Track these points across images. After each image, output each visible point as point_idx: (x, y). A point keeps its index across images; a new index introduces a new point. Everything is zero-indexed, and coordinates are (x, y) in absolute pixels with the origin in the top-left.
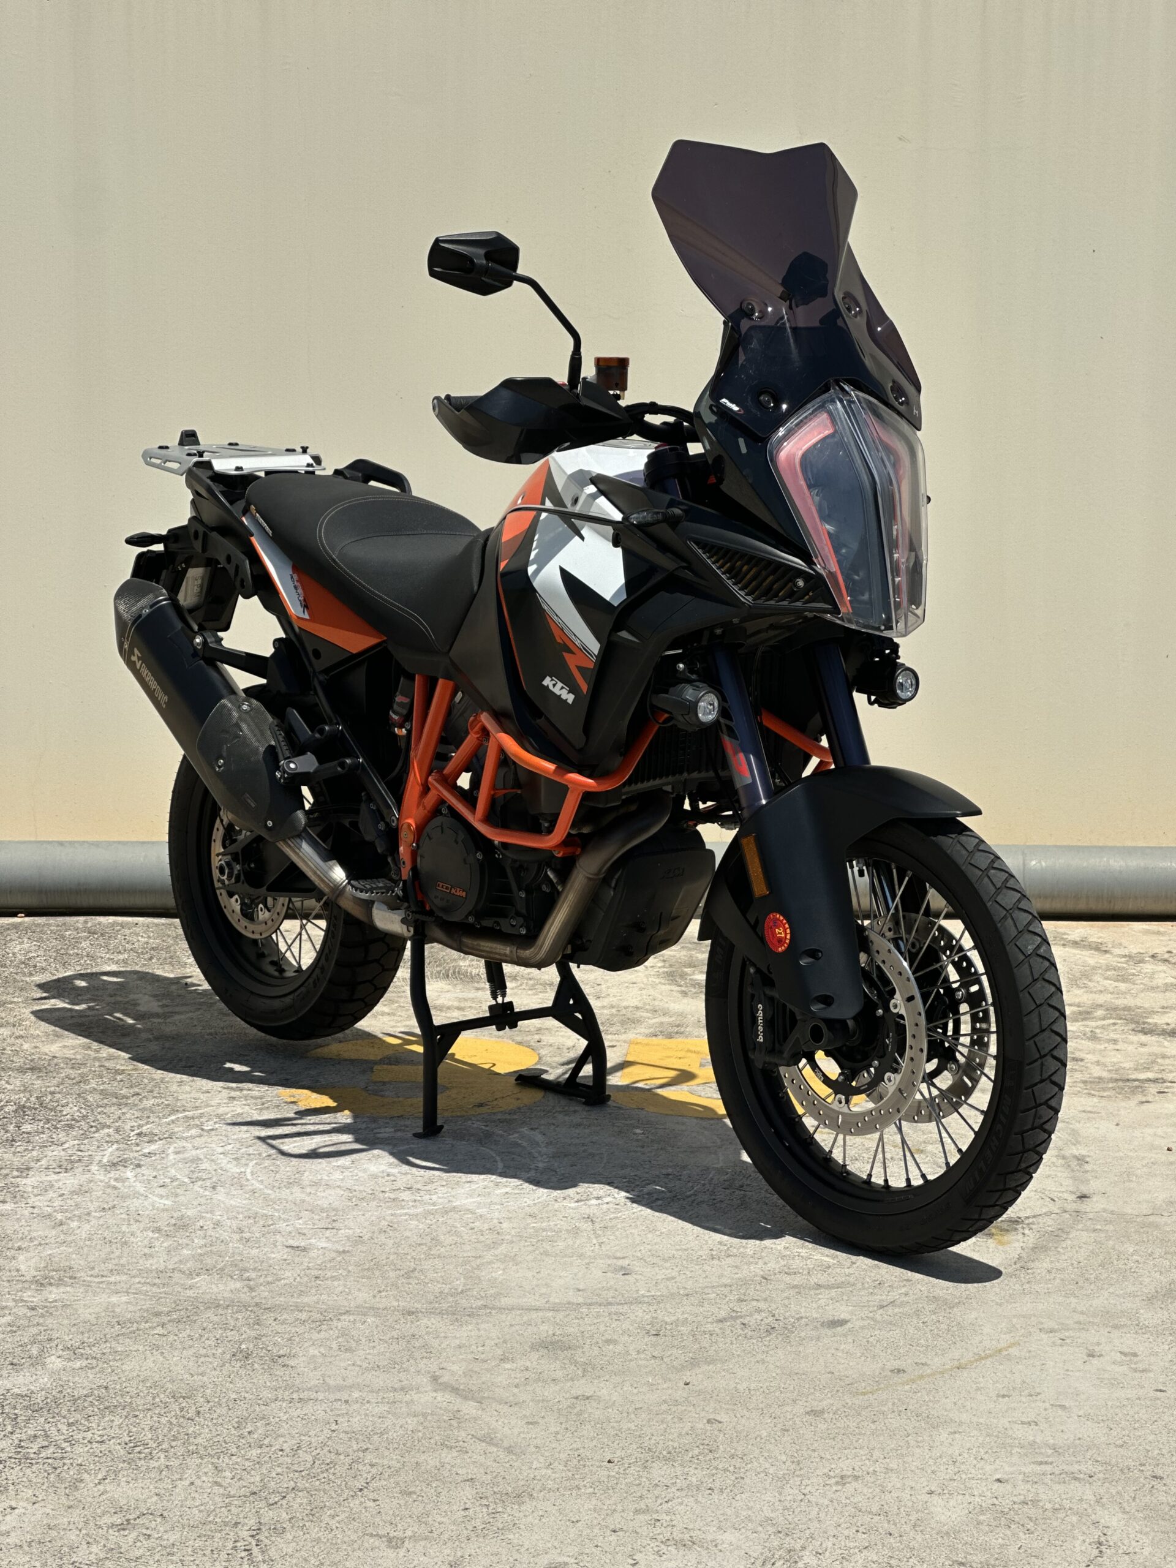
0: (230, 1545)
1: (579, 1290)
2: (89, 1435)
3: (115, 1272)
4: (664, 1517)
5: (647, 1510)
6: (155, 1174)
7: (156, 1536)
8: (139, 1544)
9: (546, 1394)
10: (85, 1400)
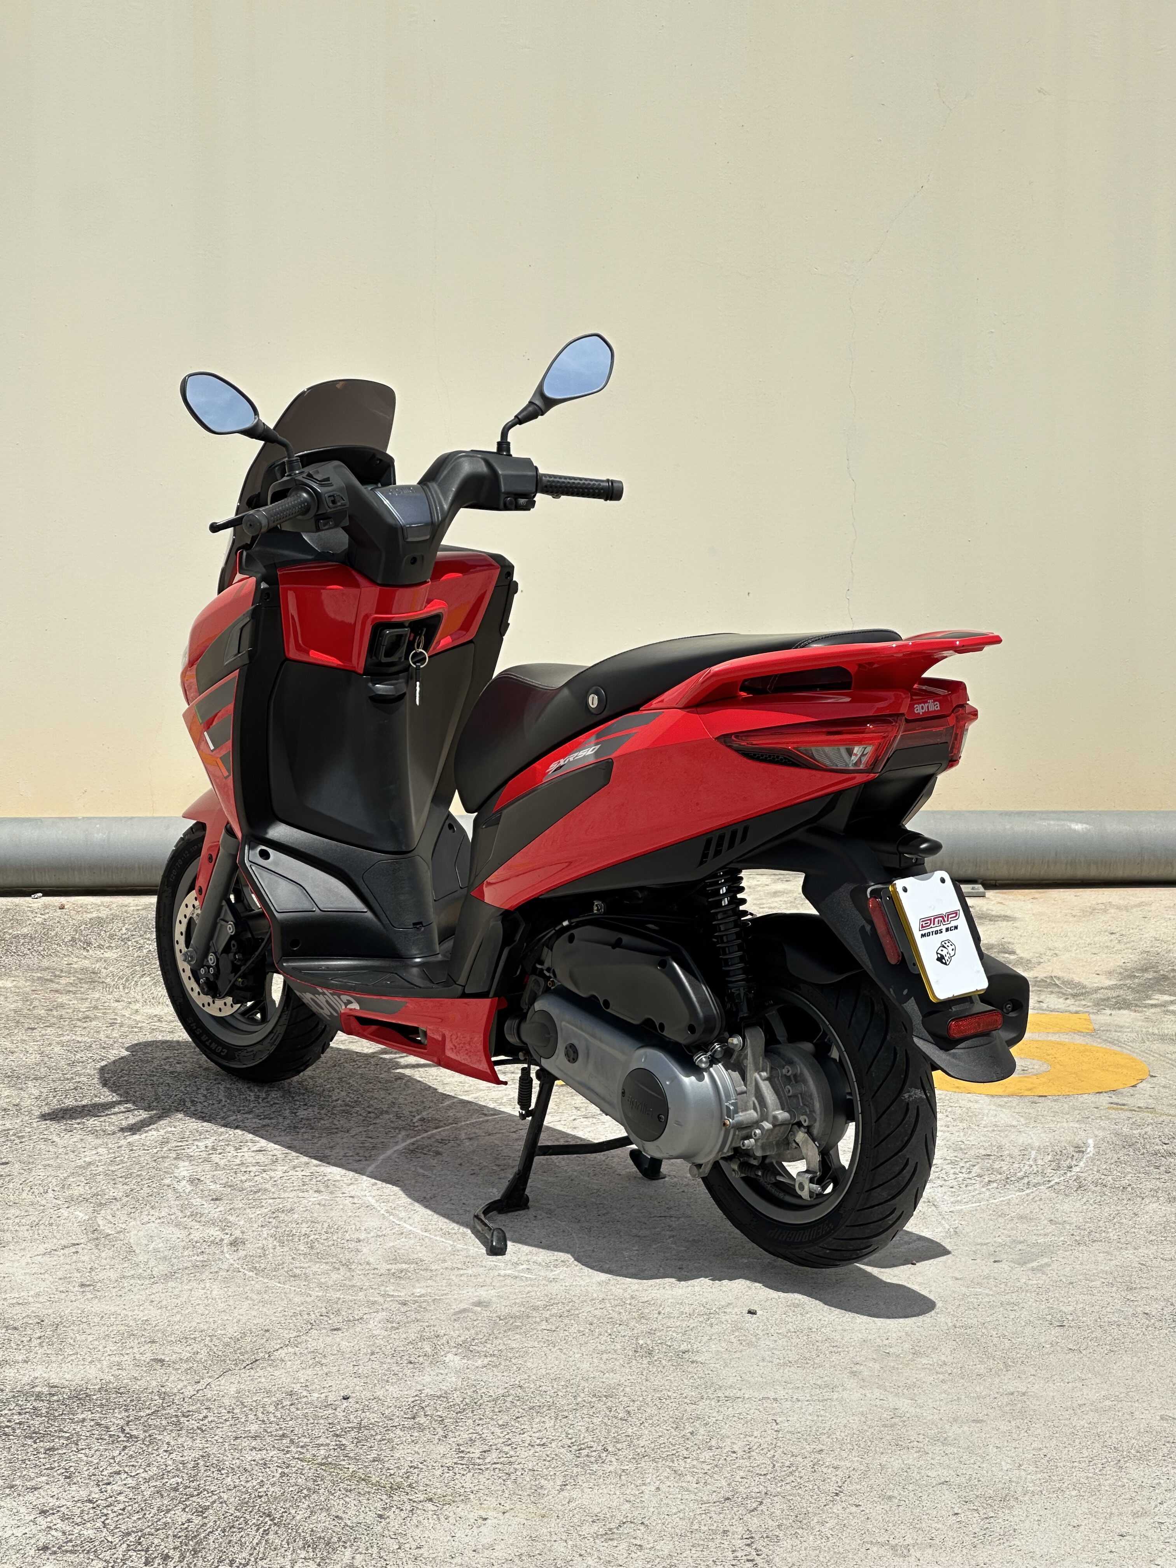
0: (731, 1556)
1: (957, 1279)
2: (526, 1438)
4: (1164, 1519)
5: (1145, 1513)
6: (459, 1161)
7: (649, 1546)
8: (633, 1555)
9: (978, 1390)
10: (505, 1401)
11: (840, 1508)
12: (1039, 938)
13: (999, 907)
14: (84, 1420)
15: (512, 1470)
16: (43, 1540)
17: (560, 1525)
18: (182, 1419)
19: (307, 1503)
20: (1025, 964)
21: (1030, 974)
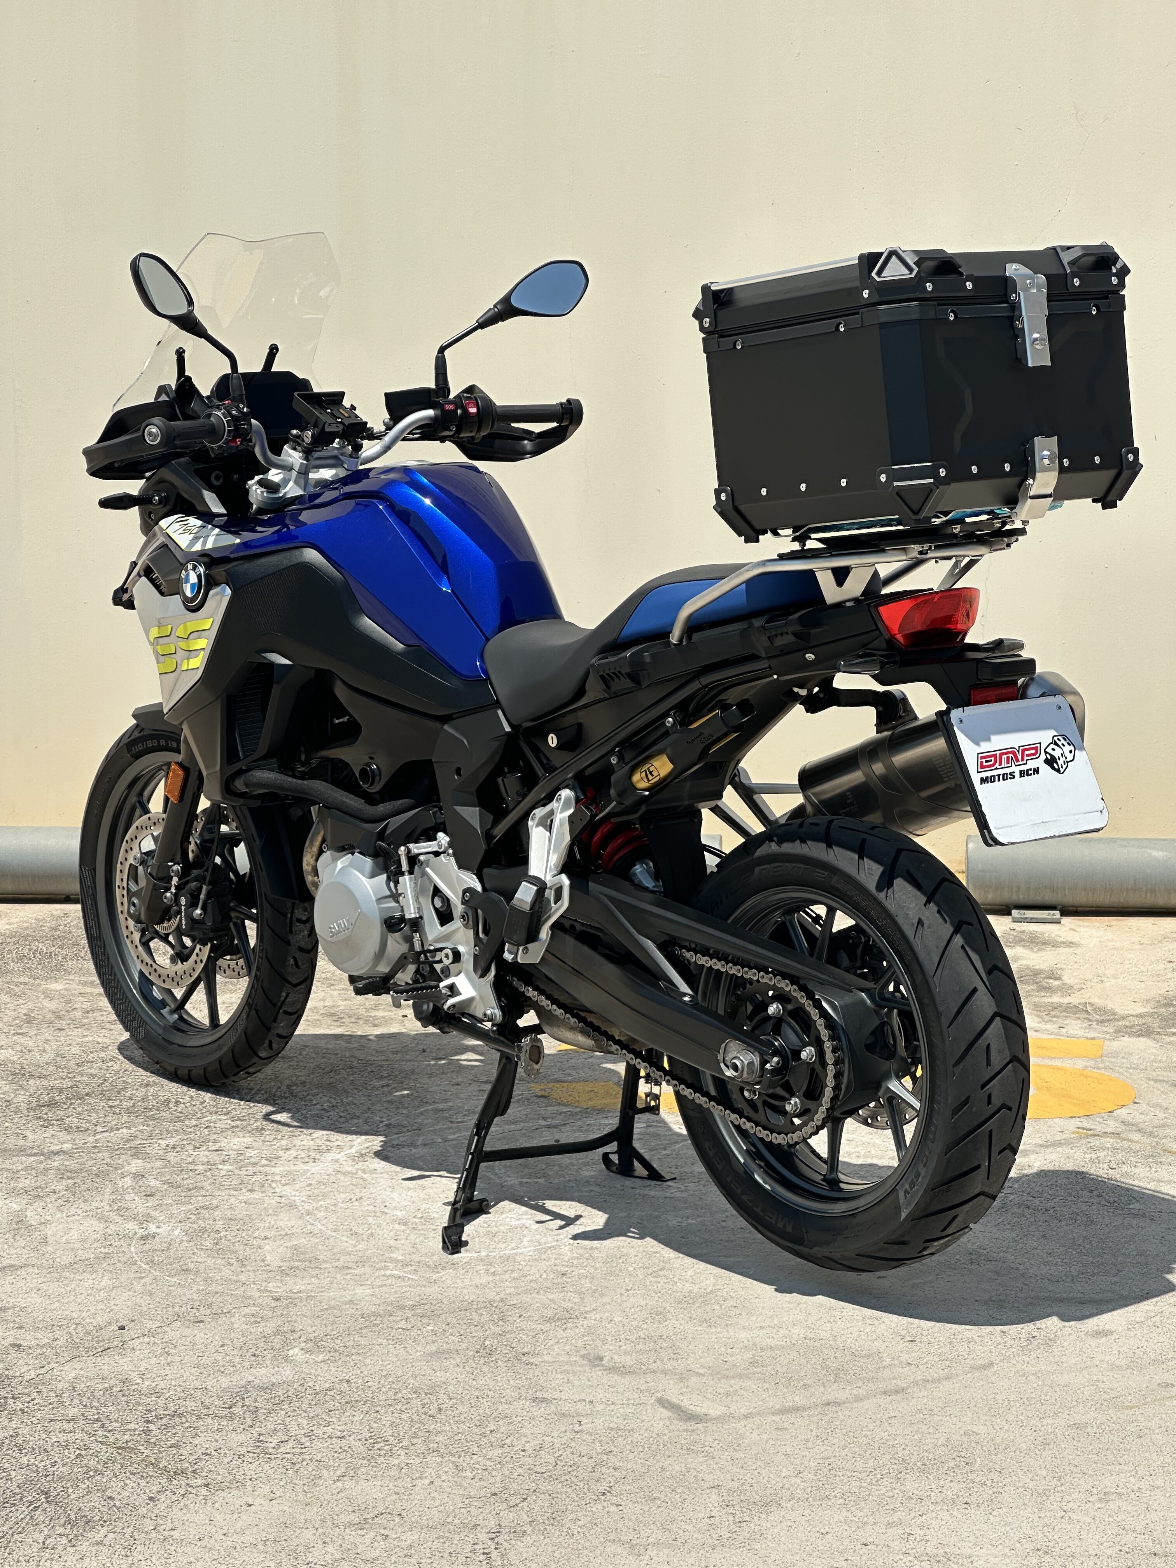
0: (469, 1548)
2: (329, 1430)
3: (360, 1265)
5: (900, 1524)
7: (394, 1536)
8: (376, 1544)
10: (326, 1394)
11: (600, 1506)
12: (1092, 965)
13: (1071, 933)
15: (299, 1460)
17: (320, 1513)
18: (10, 1401)
19: (88, 1483)
20: (1067, 990)
21: (1066, 1000)
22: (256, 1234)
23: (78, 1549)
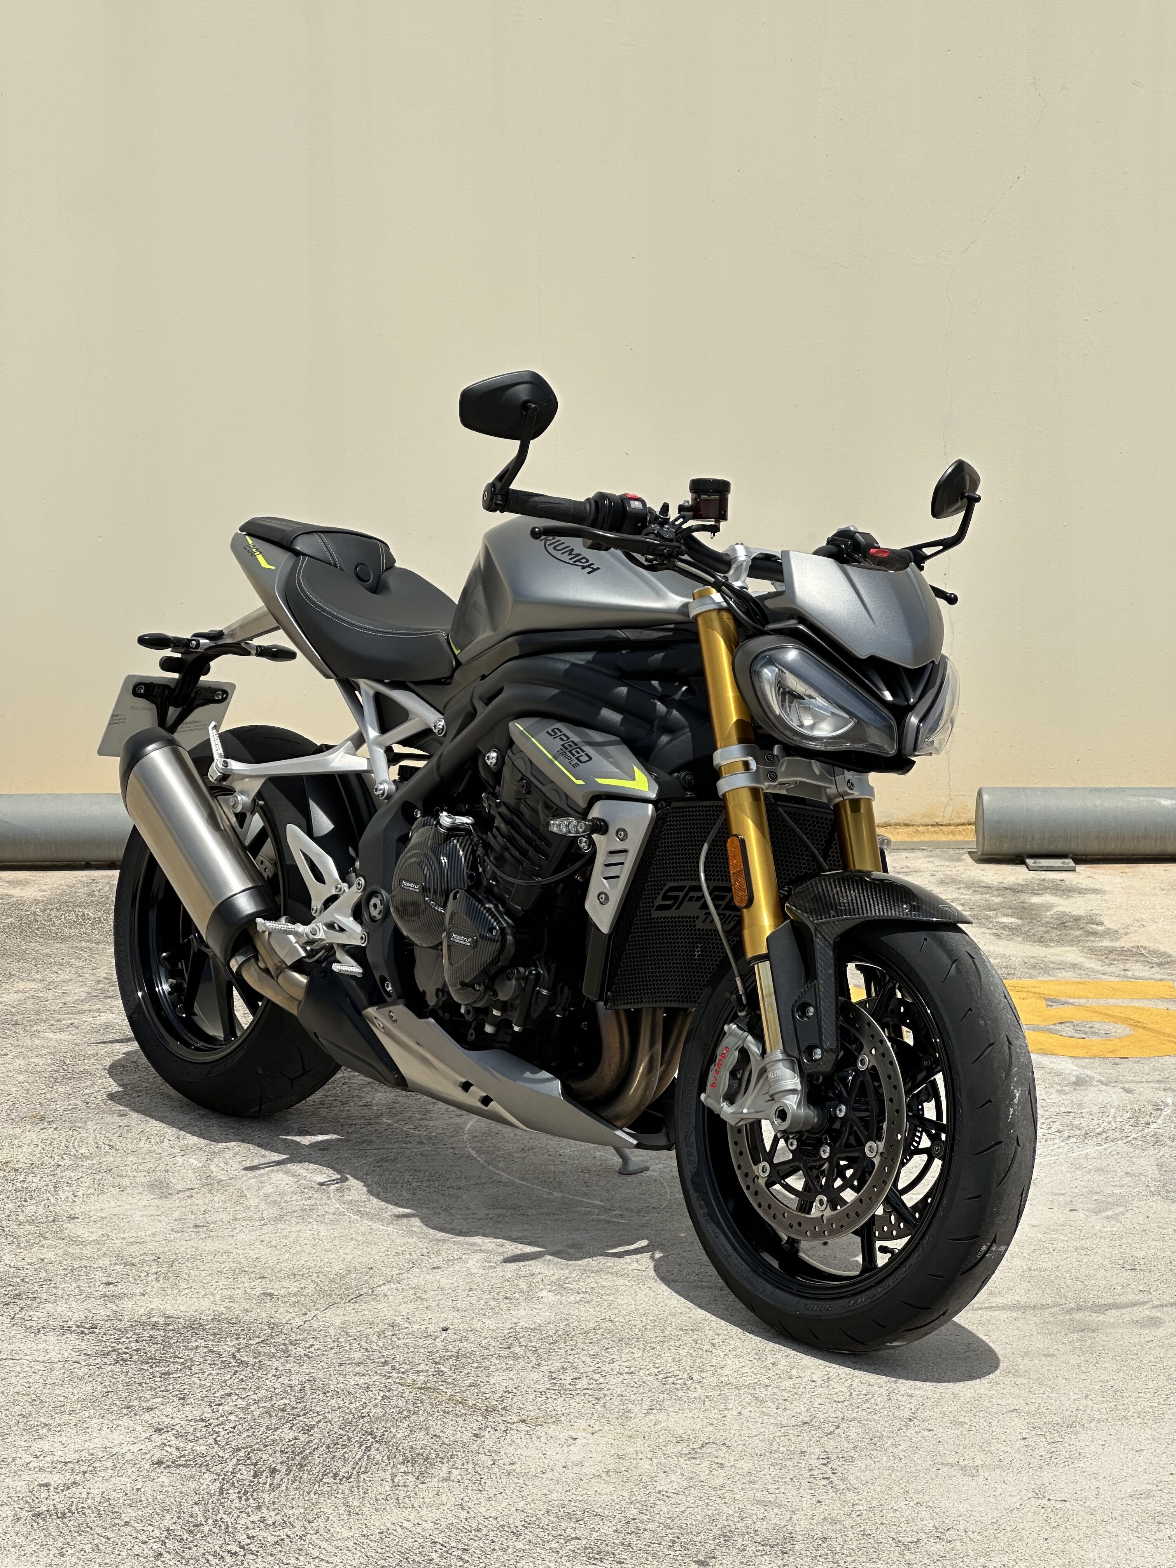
0: (806, 1473)
7: (729, 1465)
8: (714, 1472)
10: (596, 1334)
11: (913, 1432)
12: (1126, 910)
13: (1091, 880)
14: (197, 1347)
15: (601, 1395)
16: (158, 1455)
17: (646, 1445)
18: (290, 1347)
19: (407, 1423)
20: (1113, 934)
21: (1117, 944)
22: (448, 1185)
23: (429, 1485)
